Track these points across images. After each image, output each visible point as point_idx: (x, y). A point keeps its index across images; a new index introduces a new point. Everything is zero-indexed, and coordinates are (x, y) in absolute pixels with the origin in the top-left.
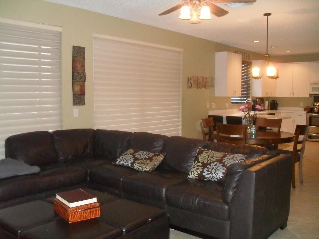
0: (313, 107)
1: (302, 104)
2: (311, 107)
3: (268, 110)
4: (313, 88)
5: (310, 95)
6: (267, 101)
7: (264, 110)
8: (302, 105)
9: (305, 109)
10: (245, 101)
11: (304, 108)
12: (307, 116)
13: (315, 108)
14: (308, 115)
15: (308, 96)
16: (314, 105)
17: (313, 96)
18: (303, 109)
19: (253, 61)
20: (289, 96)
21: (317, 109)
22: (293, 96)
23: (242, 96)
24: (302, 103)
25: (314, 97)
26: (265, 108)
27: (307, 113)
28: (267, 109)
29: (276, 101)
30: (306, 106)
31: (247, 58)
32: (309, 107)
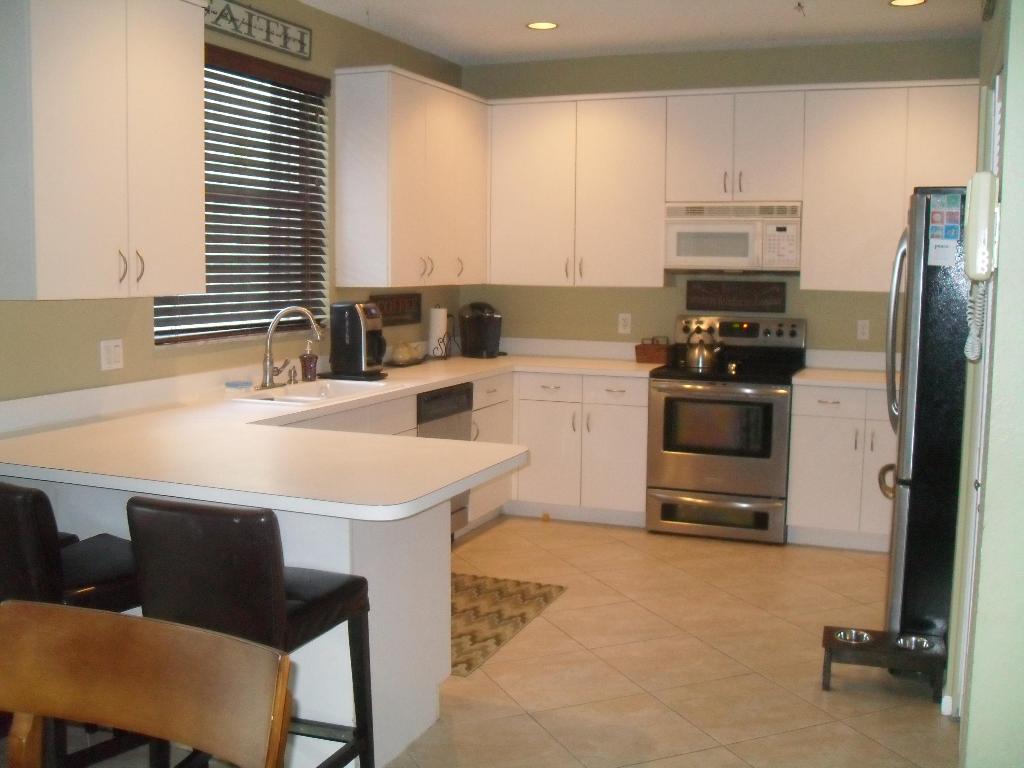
0: (682, 338)
1: (624, 323)
2: (672, 342)
3: (446, 357)
4: (680, 236)
5: (670, 274)
6: (438, 306)
7: (425, 359)
8: (628, 331)
9: (643, 353)
10: (271, 315)
11: (637, 348)
12: (654, 392)
13: (693, 346)
14: (660, 390)
15: (658, 282)
16: (686, 329)
17: (682, 283)
18: (629, 350)
19: (338, 71)
20: (558, 280)
21: (705, 353)
22: (579, 283)
23: (209, 289)
24: (628, 316)
25: (690, 284)
26: (432, 347)
27: (655, 374)
28: (438, 353)
29: (492, 310)
30: (648, 333)
31: (294, 47)
32: (662, 342)
